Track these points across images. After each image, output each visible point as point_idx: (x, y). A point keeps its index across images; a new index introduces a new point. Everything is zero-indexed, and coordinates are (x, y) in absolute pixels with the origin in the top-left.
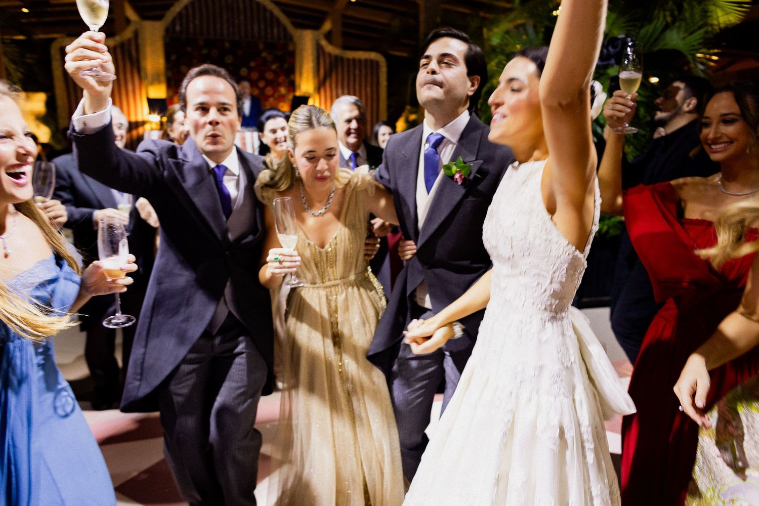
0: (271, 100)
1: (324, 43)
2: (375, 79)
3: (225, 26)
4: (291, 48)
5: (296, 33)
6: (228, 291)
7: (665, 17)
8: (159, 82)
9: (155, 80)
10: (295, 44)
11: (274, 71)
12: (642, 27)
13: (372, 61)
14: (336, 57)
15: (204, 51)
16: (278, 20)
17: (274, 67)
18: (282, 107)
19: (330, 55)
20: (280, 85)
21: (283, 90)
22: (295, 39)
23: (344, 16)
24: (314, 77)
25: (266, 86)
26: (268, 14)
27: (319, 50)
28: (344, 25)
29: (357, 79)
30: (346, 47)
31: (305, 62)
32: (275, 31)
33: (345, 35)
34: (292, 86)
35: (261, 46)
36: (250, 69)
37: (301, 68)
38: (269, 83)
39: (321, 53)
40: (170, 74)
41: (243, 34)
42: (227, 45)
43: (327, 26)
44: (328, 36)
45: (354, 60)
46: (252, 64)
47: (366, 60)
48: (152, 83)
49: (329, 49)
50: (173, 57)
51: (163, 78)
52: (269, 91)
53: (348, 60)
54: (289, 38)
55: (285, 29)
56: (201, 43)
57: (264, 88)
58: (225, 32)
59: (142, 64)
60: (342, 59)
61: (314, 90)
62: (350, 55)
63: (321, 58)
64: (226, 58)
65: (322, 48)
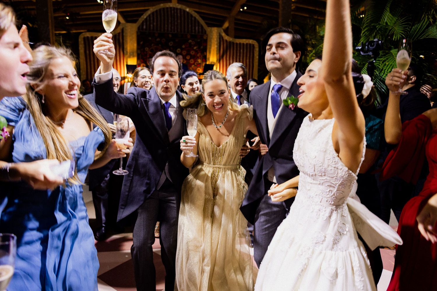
0: (193, 66)
1: (223, 34)
2: (251, 56)
3: (170, 26)
4: (205, 38)
5: (208, 29)
6: (166, 168)
7: (428, 19)
8: (134, 56)
9: (131, 55)
10: (207, 35)
11: (195, 50)
12: (413, 25)
13: (250, 44)
14: (230, 42)
15: (158, 39)
16: (198, 22)
17: (195, 48)
18: (199, 70)
19: (226, 41)
20: (198, 58)
21: (199, 61)
22: (207, 33)
23: (236, 19)
24: (217, 54)
25: (190, 59)
26: (193, 19)
27: (221, 38)
28: (236, 24)
29: (242, 55)
30: (236, 37)
31: (213, 45)
32: (197, 28)
33: (236, 29)
34: (205, 59)
35: (189, 37)
36: (182, 49)
37: (210, 48)
38: (192, 57)
39: (221, 40)
40: (139, 52)
41: (179, 30)
42: (170, 36)
43: (226, 25)
44: (226, 31)
45: (240, 44)
46: (183, 47)
47: (247, 44)
48: (130, 57)
49: (226, 38)
50: (141, 43)
51: (135, 54)
52: (192, 61)
53: (237, 44)
54: (204, 32)
55: (202, 27)
56: (156, 35)
57: (189, 60)
58: (170, 29)
59: (125, 47)
60: (233, 43)
61: (217, 61)
62: (238, 41)
63: (222, 43)
64: (170, 43)
65: (222, 37)
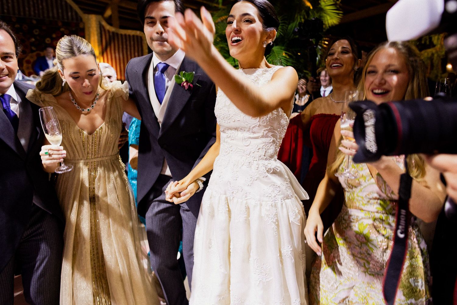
1: (104, 23)
2: (140, 49)
3: (32, 9)
4: (81, 26)
5: (85, 17)
7: (301, 19)
10: (84, 23)
12: (289, 24)
13: (137, 36)
14: (113, 33)
15: (17, 26)
16: (71, 8)
19: (109, 31)
22: (84, 20)
23: (120, 7)
24: (99, 45)
28: (120, 12)
29: (128, 47)
30: (122, 27)
31: (92, 35)
32: (70, 14)
33: (120, 18)
35: (60, 24)
39: (102, 29)
41: (46, 15)
42: (34, 22)
43: (108, 13)
44: (109, 21)
45: (125, 35)
47: (133, 36)
49: (108, 27)
53: (121, 35)
54: (79, 20)
55: (76, 13)
56: (14, 20)
58: (32, 13)
60: (117, 34)
61: (100, 54)
62: (123, 32)
63: (103, 33)
64: (34, 31)
65: (103, 27)
